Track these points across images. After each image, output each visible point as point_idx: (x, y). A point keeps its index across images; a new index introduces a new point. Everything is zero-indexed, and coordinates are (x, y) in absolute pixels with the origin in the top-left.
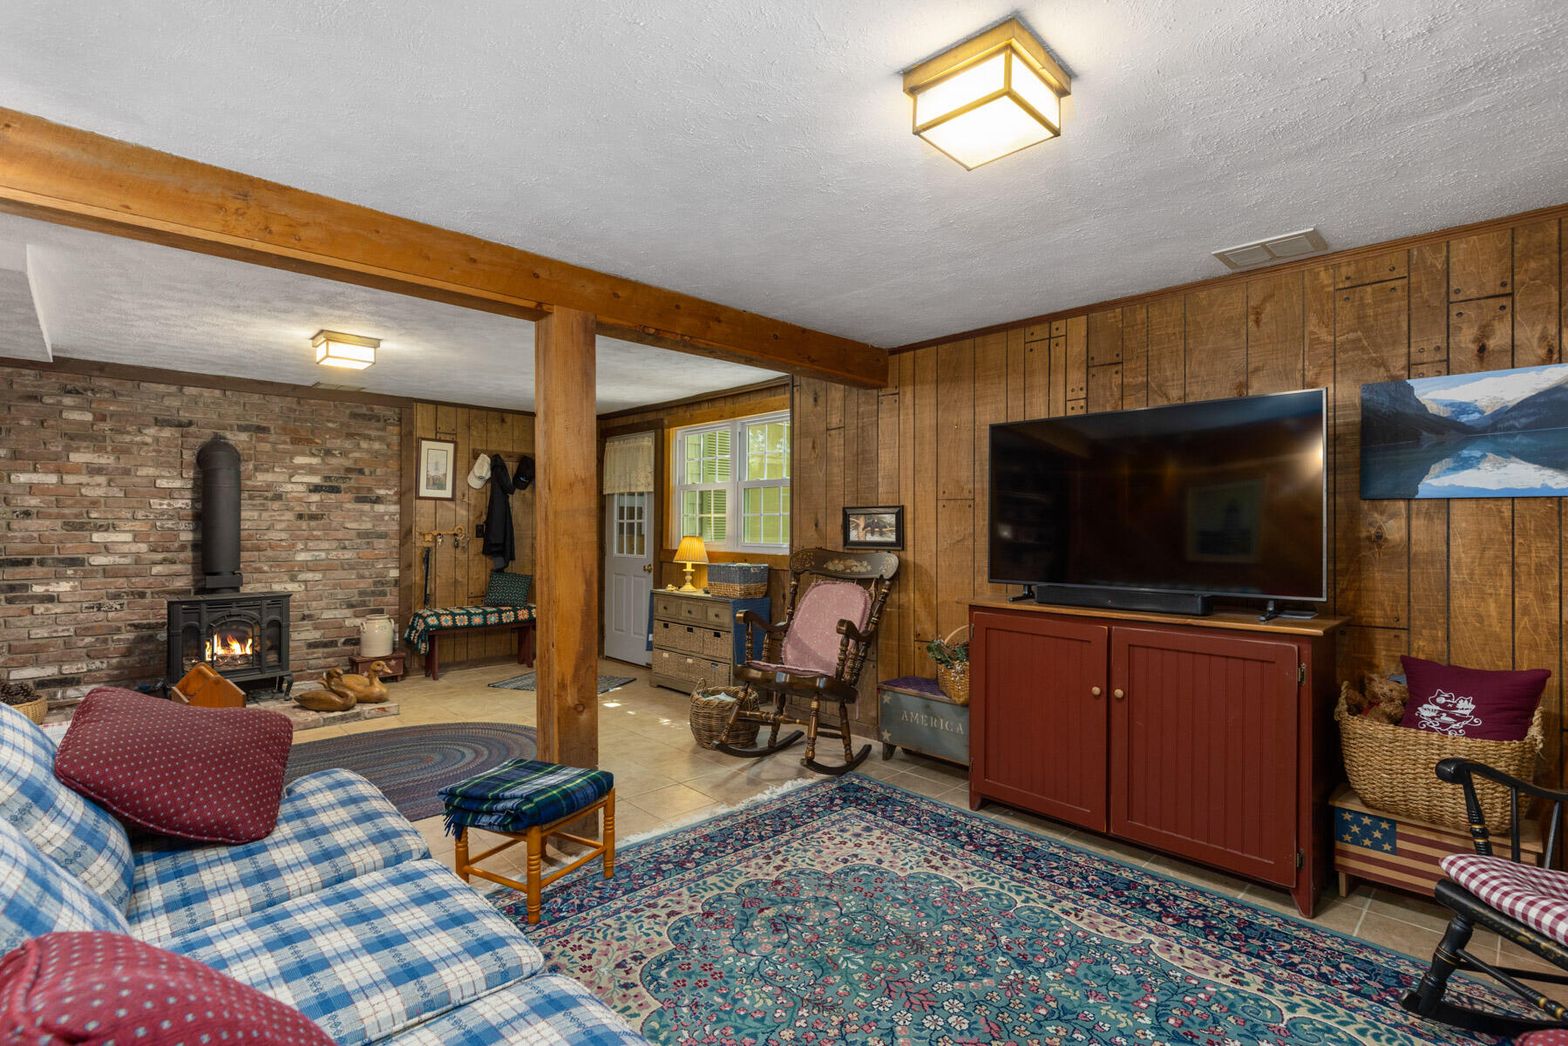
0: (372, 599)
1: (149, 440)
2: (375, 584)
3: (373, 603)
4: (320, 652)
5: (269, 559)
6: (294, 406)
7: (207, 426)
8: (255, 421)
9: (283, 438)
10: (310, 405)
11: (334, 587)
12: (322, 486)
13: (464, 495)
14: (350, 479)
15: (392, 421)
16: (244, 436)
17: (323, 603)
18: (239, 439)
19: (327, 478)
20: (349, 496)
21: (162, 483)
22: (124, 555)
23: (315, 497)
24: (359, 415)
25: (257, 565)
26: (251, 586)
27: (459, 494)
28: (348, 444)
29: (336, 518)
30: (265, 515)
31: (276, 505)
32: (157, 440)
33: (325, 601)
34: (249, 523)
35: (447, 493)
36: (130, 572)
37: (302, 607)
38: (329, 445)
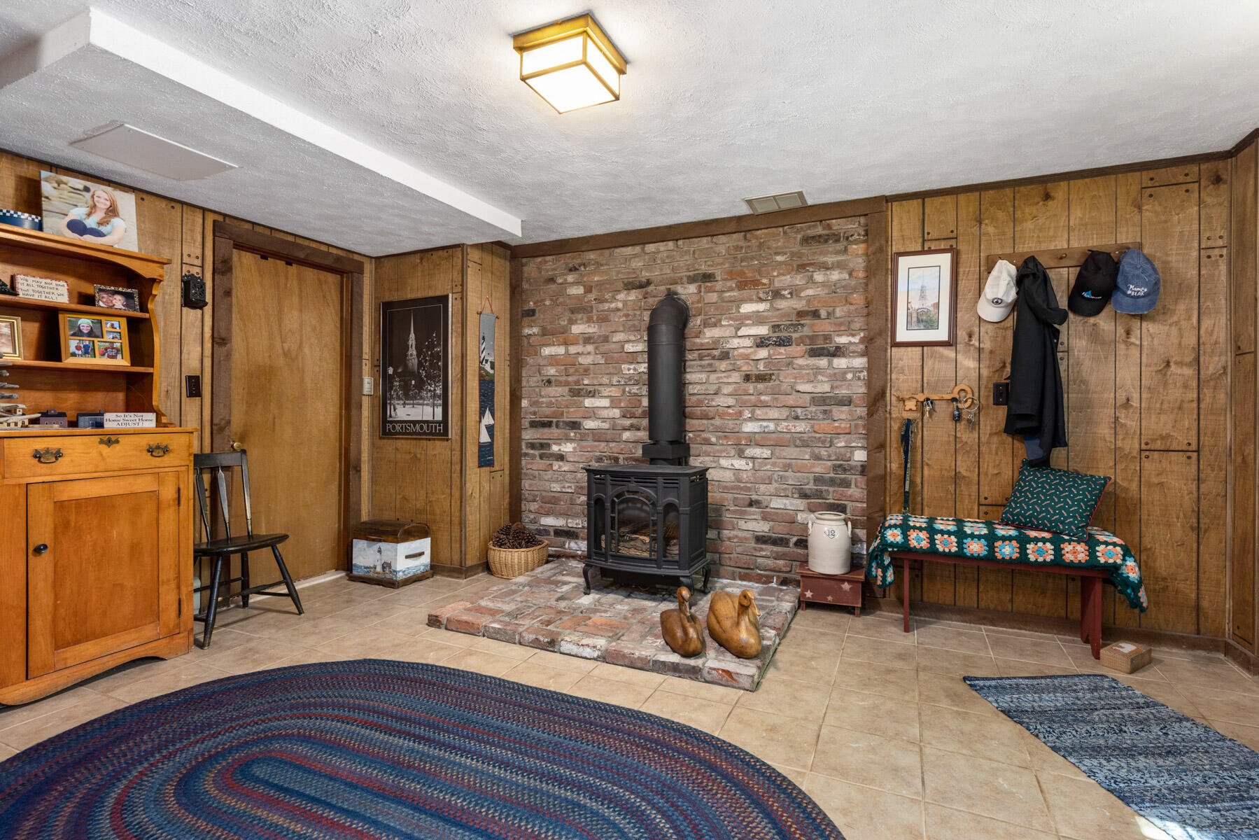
0: (831, 489)
1: (620, 305)
2: (835, 468)
3: (832, 494)
4: (769, 549)
5: (717, 430)
6: (742, 243)
7: (661, 283)
8: (704, 268)
9: (729, 284)
10: (757, 238)
11: (787, 467)
12: (769, 338)
13: (970, 336)
14: (803, 325)
15: (856, 237)
16: (692, 288)
17: (771, 488)
18: (688, 292)
19: (776, 328)
20: (802, 348)
21: (629, 348)
22: (604, 420)
23: (763, 353)
24: (813, 238)
25: (705, 435)
26: (700, 459)
27: (962, 334)
28: (799, 280)
29: (786, 378)
30: (713, 377)
31: (723, 365)
32: (625, 303)
33: (775, 485)
34: (698, 387)
35: (942, 334)
36: (609, 437)
37: (749, 489)
38: (777, 284)
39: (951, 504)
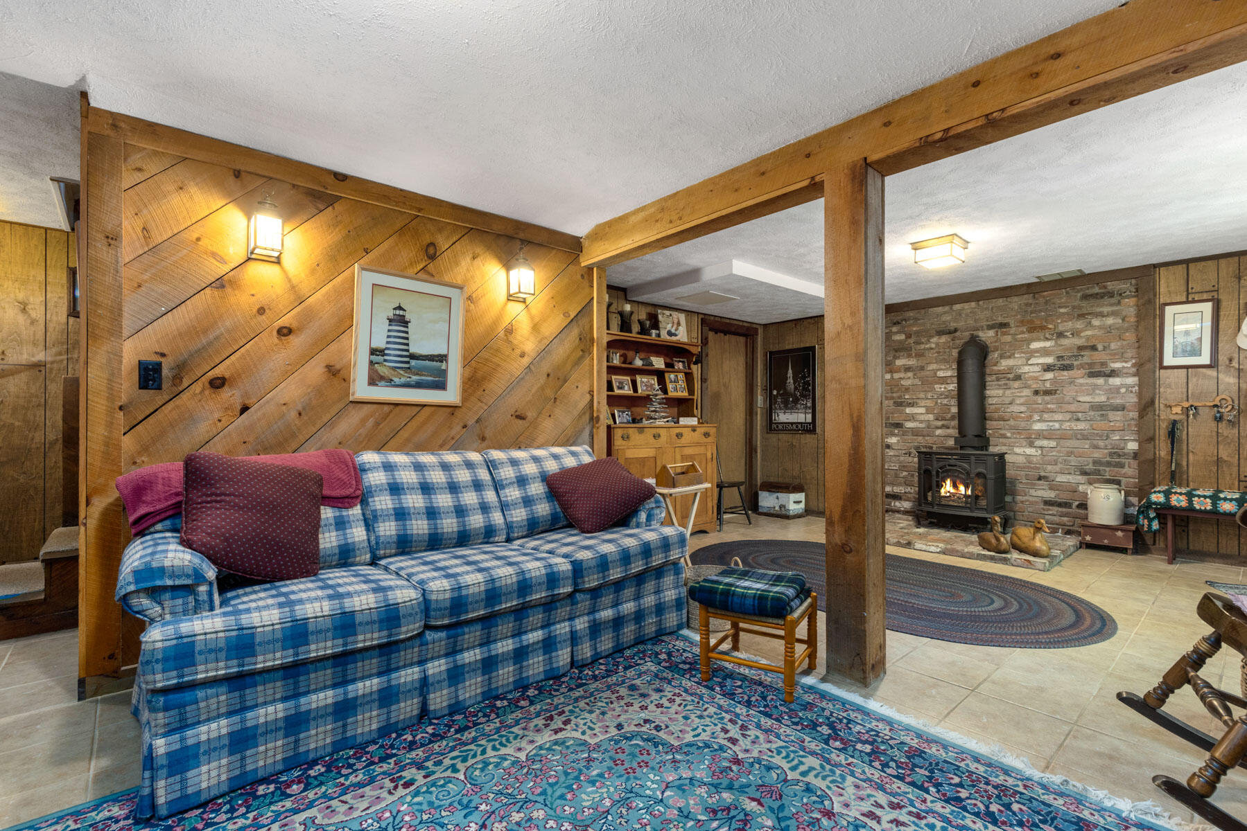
0: (1107, 469)
1: (933, 346)
2: (1111, 454)
3: (1108, 473)
4: (1055, 510)
5: (1011, 428)
6: (1030, 301)
7: (966, 330)
8: (1000, 320)
9: (1021, 329)
10: (1044, 297)
11: (1070, 454)
12: (1054, 366)
13: (1231, 360)
14: (1083, 356)
15: (1128, 293)
16: (991, 333)
17: (1057, 468)
18: (987, 336)
19: (1060, 358)
20: (1082, 372)
21: (940, 374)
22: (921, 422)
23: (1049, 375)
24: (1091, 295)
25: (1002, 432)
26: (998, 448)
27: (1223, 359)
28: (1079, 325)
29: (1069, 392)
30: (1008, 392)
31: (1017, 384)
32: (937, 344)
33: (1060, 466)
34: (996, 399)
35: (1205, 359)
36: (925, 433)
37: (1039, 468)
38: (1061, 328)
39: (1214, 480)
